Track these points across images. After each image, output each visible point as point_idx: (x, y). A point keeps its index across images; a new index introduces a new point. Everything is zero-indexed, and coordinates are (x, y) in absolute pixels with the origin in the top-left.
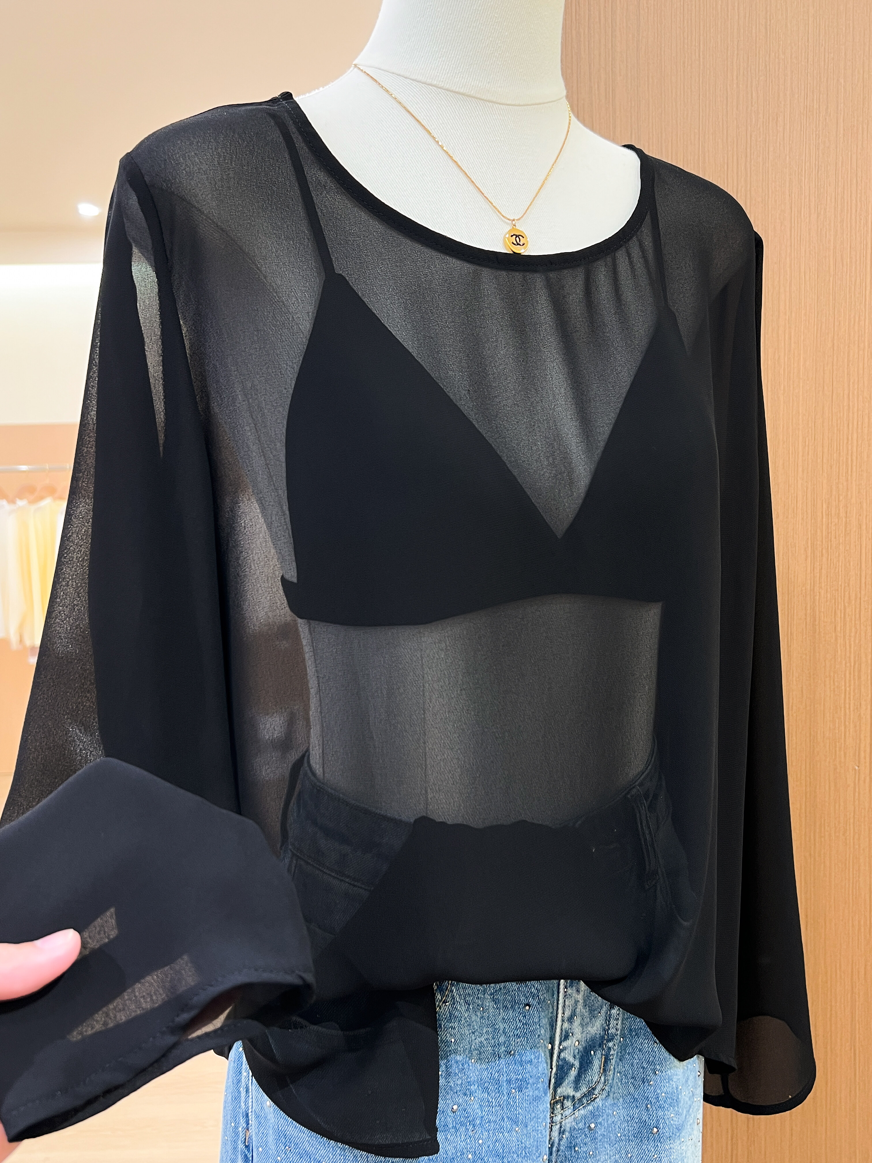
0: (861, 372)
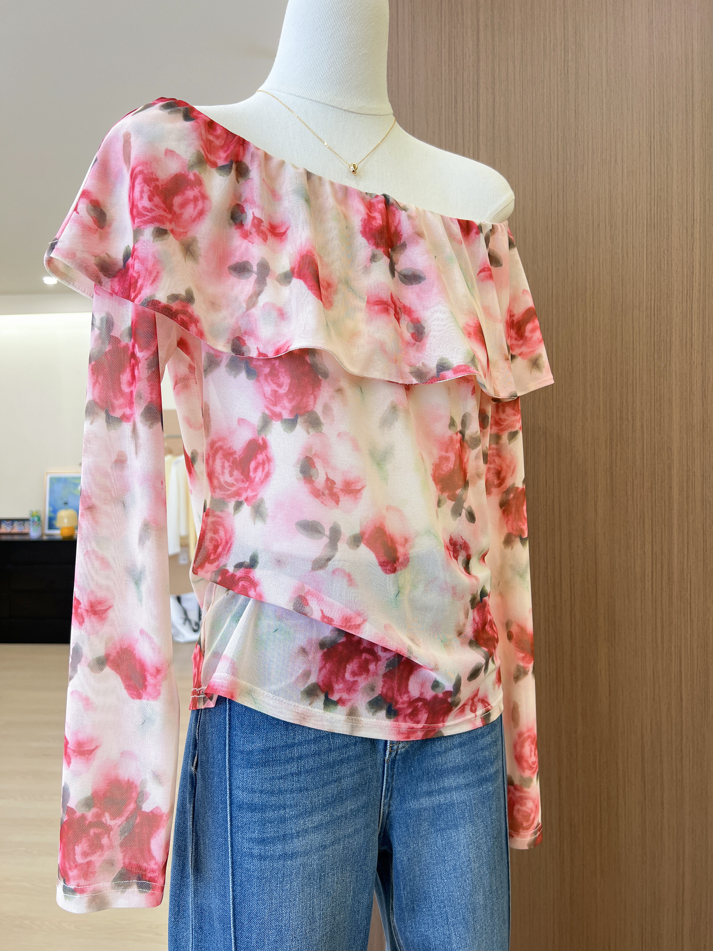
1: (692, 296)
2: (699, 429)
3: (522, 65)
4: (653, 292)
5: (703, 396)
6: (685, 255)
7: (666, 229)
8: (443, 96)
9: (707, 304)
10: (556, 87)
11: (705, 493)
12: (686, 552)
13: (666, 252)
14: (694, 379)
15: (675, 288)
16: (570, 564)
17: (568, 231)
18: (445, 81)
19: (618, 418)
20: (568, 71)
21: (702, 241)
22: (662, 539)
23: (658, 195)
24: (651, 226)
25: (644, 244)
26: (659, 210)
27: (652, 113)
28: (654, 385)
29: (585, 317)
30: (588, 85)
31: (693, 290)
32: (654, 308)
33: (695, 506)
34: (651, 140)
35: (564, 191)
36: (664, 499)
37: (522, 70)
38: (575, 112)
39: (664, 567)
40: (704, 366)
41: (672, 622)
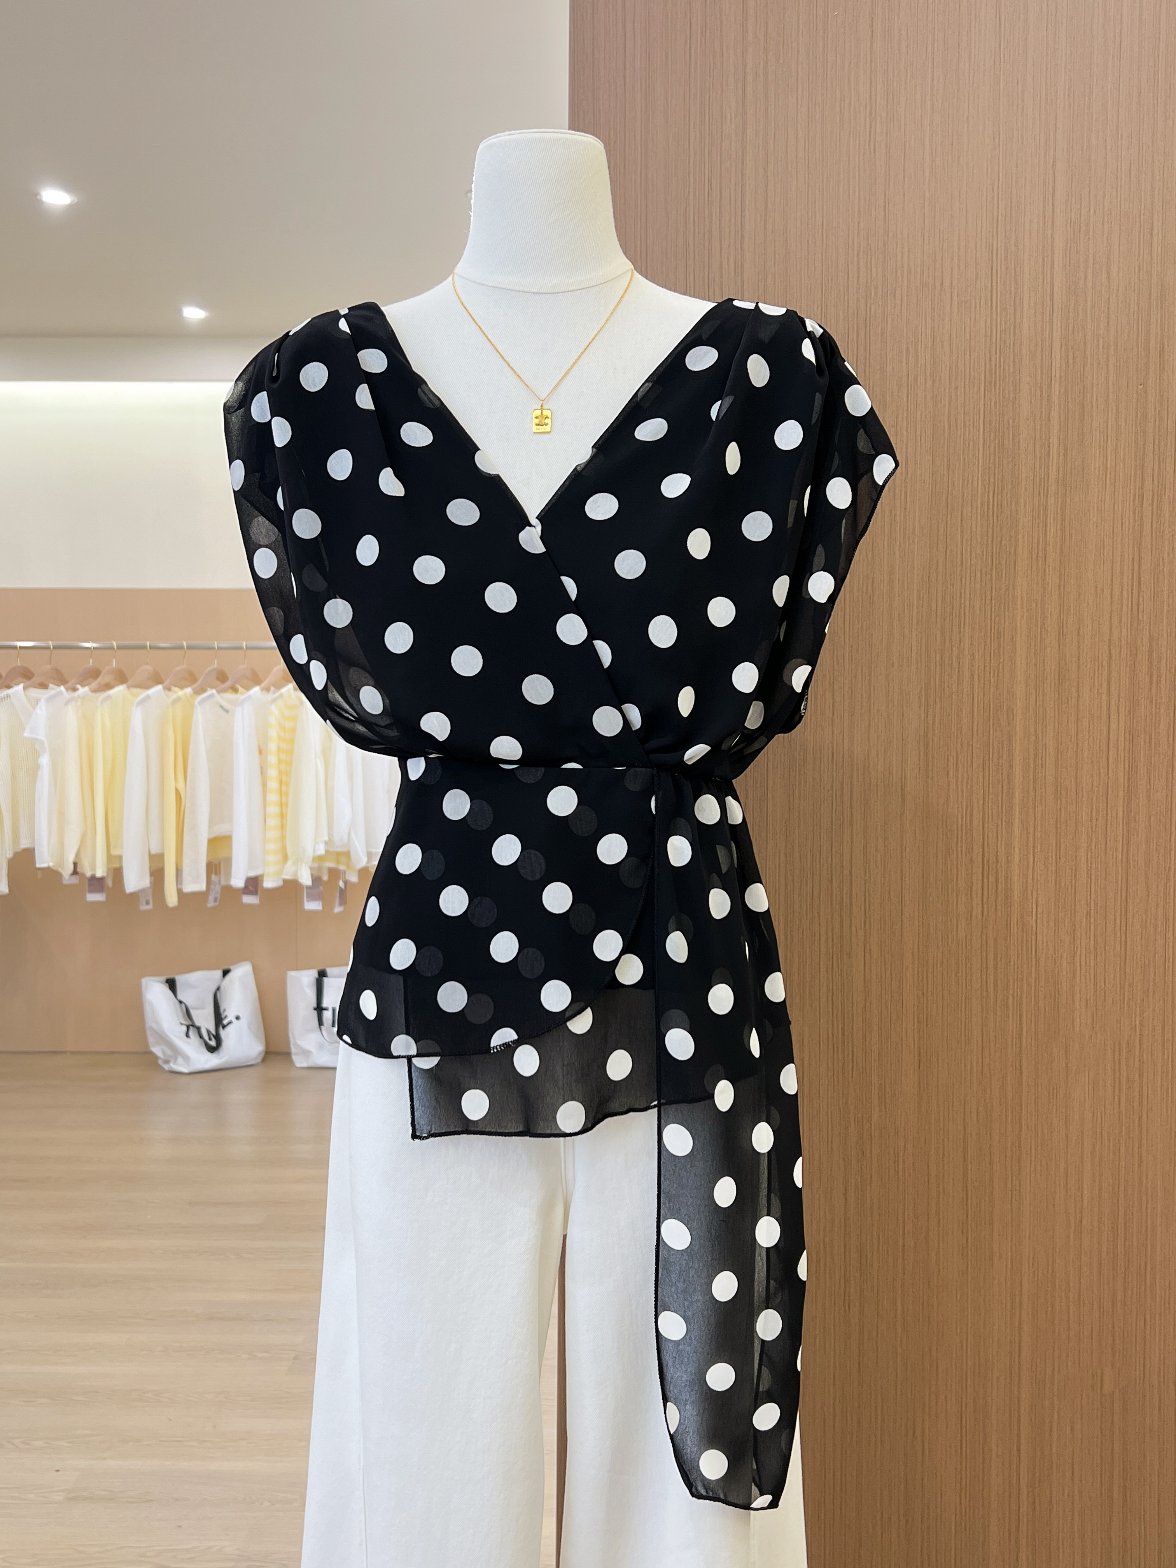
2: (1053, 683)
3: (809, 136)
4: (992, 480)
5: (1059, 633)
7: (1012, 388)
9: (1068, 500)
10: (857, 172)
11: (1059, 774)
12: (1032, 860)
13: (1011, 421)
14: (1048, 608)
15: (1024, 476)
16: (865, 875)
20: (874, 148)
21: (1062, 407)
22: (997, 841)
23: (1000, 339)
24: (991, 383)
26: (1002, 360)
28: (991, 616)
30: (904, 171)
31: (1048, 478)
32: (993, 504)
33: (1046, 792)
34: (992, 258)
35: (866, 327)
38: (885, 209)
39: (1000, 881)
40: (1062, 589)
41: (1010, 962)
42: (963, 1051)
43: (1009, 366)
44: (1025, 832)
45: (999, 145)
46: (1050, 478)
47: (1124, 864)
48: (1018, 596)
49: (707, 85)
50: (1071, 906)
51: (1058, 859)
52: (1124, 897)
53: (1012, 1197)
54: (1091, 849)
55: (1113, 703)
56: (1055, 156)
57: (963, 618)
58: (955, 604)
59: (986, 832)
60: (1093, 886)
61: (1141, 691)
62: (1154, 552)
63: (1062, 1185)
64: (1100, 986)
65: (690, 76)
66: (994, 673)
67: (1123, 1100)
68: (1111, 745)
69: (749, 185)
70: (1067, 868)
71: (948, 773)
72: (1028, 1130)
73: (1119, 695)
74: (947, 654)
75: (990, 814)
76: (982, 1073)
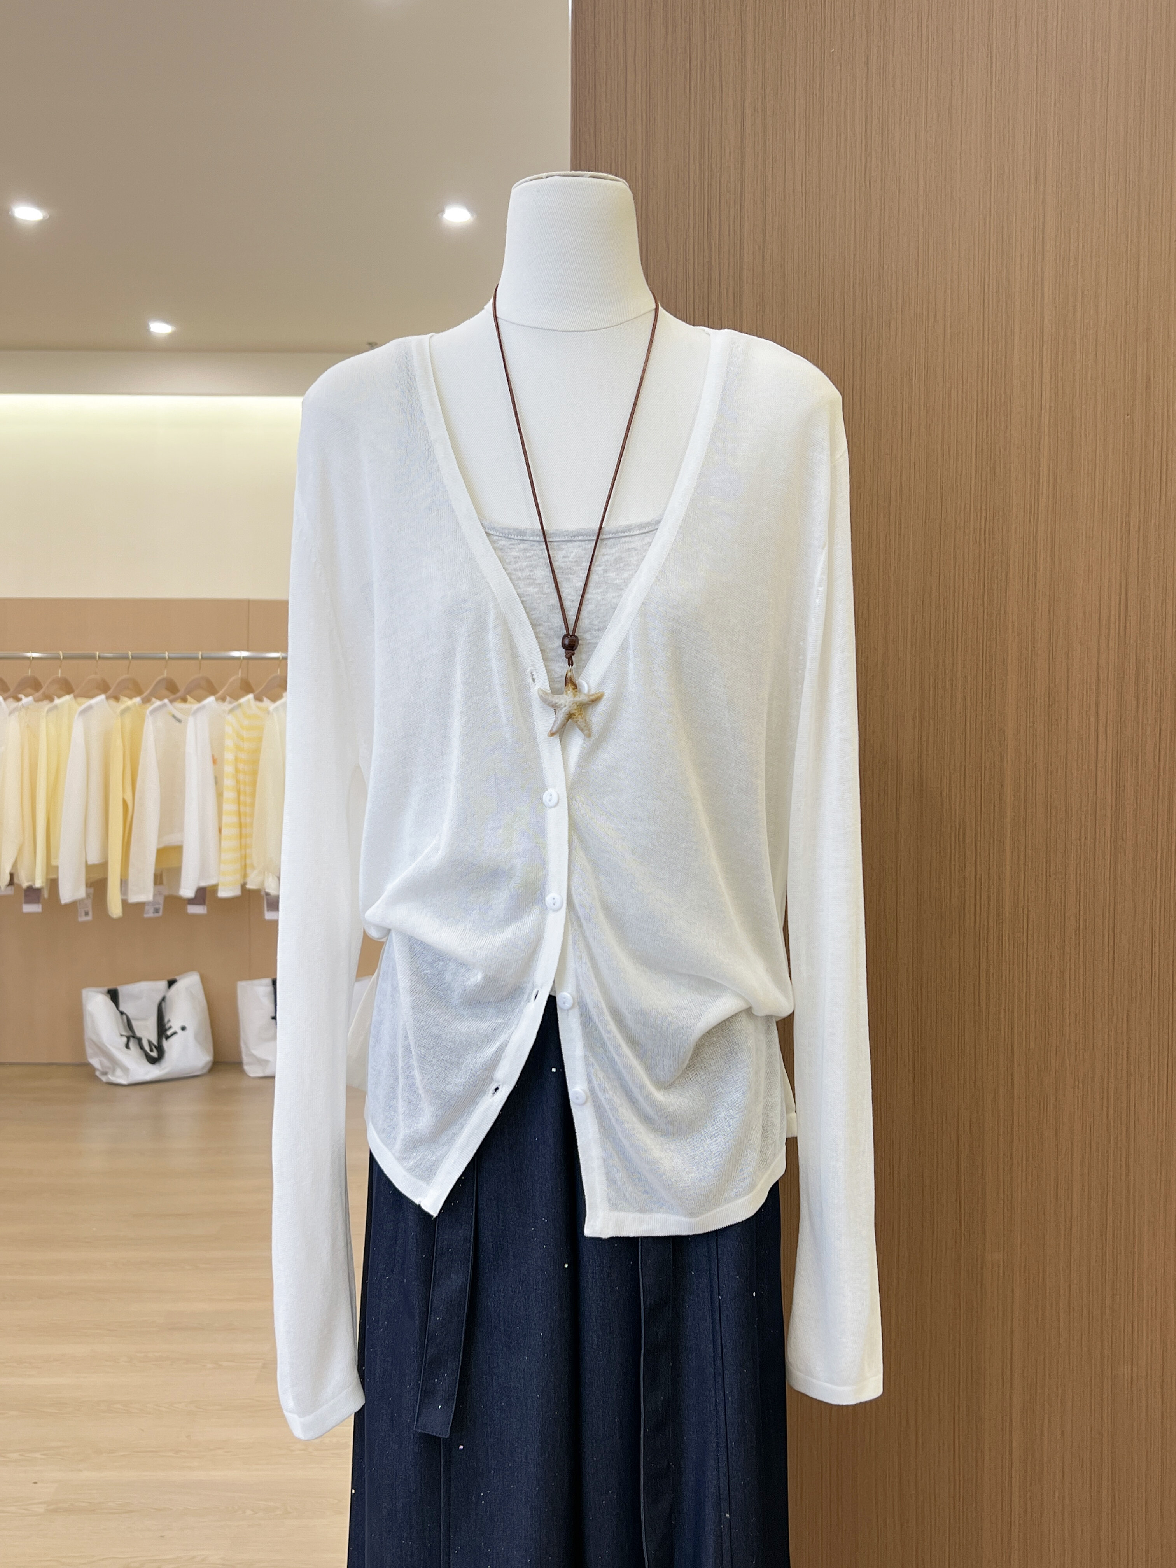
0: (966, 555)
1: (1038, 514)
3: (806, 170)
4: (984, 507)
5: (1049, 656)
6: (1029, 456)
7: (1003, 419)
8: (691, 208)
10: (853, 204)
13: (1002, 450)
14: (1038, 633)
17: (867, 415)
18: (695, 186)
19: (931, 686)
23: (992, 369)
25: (972, 437)
27: (987, 252)
28: (983, 639)
29: (888, 540)
31: (1038, 505)
32: (985, 530)
36: (993, 802)
37: (806, 178)
39: (992, 898)
40: (1052, 614)
41: (1002, 977)
42: (957, 1065)
43: (1001, 396)
44: (1016, 850)
45: (991, 181)
46: (1040, 506)
47: (1111, 882)
48: (1008, 620)
49: (708, 119)
50: (1061, 923)
51: (1048, 877)
52: (1112, 914)
53: (1003, 1207)
54: (1080, 867)
55: (1101, 724)
56: (1044, 191)
57: (956, 641)
58: (948, 628)
59: (979, 851)
60: (1082, 904)
61: (1128, 712)
62: (1140, 579)
63: (1052, 1195)
64: (1089, 1001)
65: (690, 109)
66: (986, 694)
67: (1111, 1112)
68: (1099, 765)
69: (748, 217)
70: (1057, 886)
71: (941, 794)
72: (1019, 1141)
73: (1107, 717)
74: (941, 677)
75: (983, 833)
76: (975, 1087)
